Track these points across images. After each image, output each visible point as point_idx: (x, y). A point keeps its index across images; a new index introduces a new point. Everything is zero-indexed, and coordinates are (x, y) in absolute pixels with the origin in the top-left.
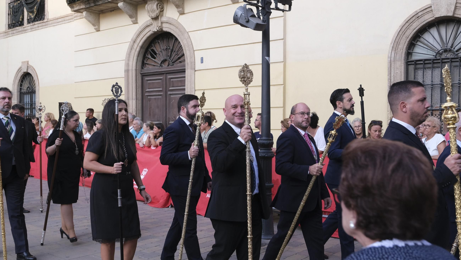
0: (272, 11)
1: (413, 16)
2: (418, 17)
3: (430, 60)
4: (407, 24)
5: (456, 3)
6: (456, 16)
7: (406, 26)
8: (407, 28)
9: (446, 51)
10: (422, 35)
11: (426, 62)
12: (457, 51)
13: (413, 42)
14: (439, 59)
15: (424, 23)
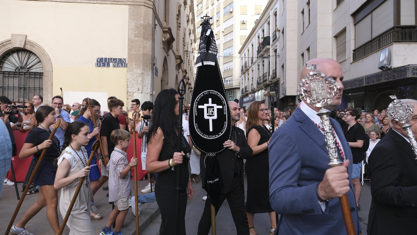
1: (1, 44)
2: (4, 45)
3: (12, 72)
5: (25, 41)
6: (26, 48)
9: (21, 68)
10: (8, 57)
11: (10, 73)
12: (28, 69)
13: (2, 60)
14: (17, 72)
15: (8, 49)
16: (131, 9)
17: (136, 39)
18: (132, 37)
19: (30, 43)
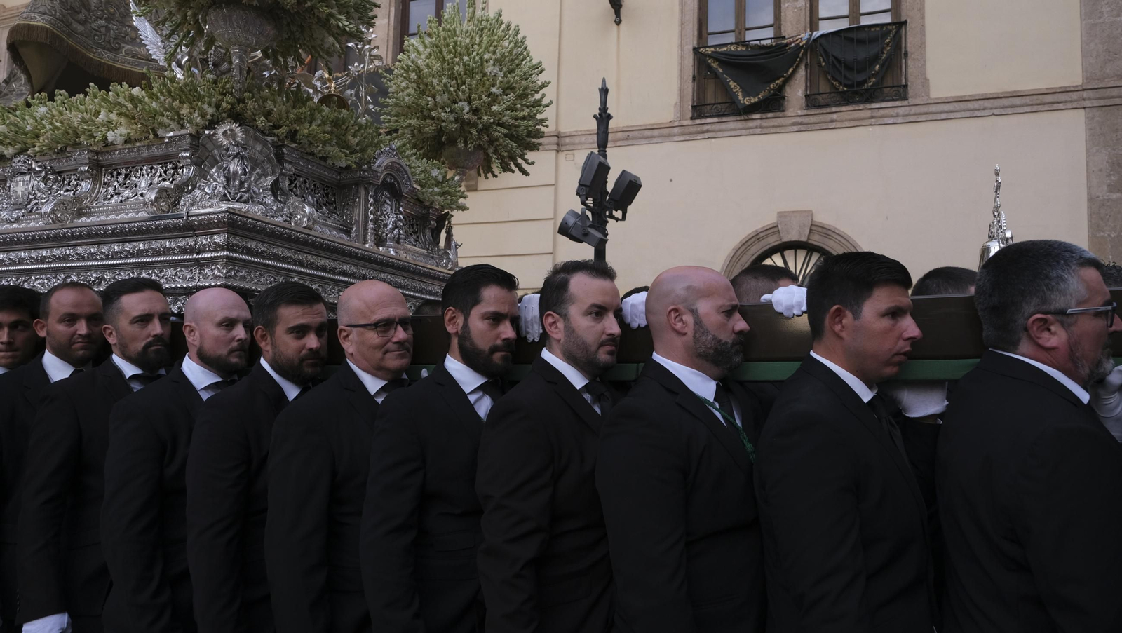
0: (608, 219)
1: (753, 237)
2: (758, 239)
4: (744, 247)
5: (812, 225)
6: (810, 242)
7: (742, 250)
8: (744, 253)
15: (767, 248)
16: (1093, 118)
17: (1114, 196)
18: (1102, 192)
19: (820, 229)
